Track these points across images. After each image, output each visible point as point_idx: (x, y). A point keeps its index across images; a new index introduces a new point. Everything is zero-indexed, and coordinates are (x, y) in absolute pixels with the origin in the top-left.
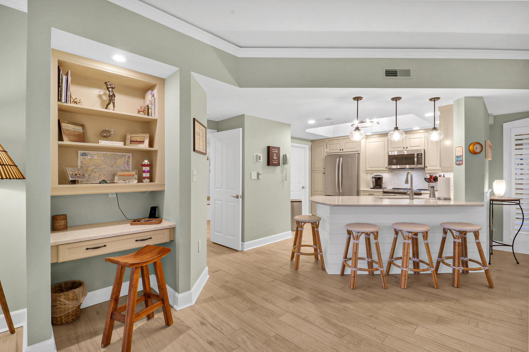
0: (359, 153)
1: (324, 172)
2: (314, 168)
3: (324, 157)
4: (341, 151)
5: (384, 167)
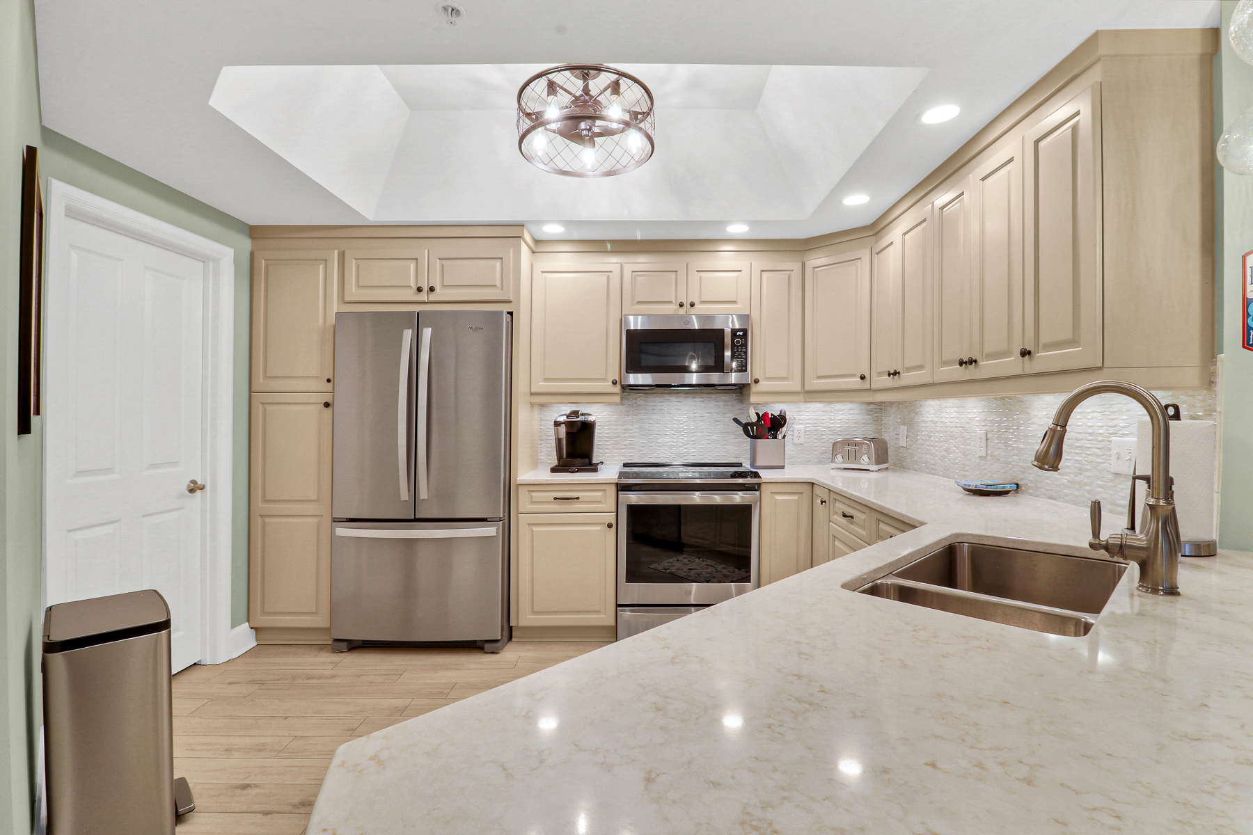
0: (511, 313)
1: (328, 398)
2: (266, 377)
3: (332, 320)
4: (423, 296)
5: (604, 380)
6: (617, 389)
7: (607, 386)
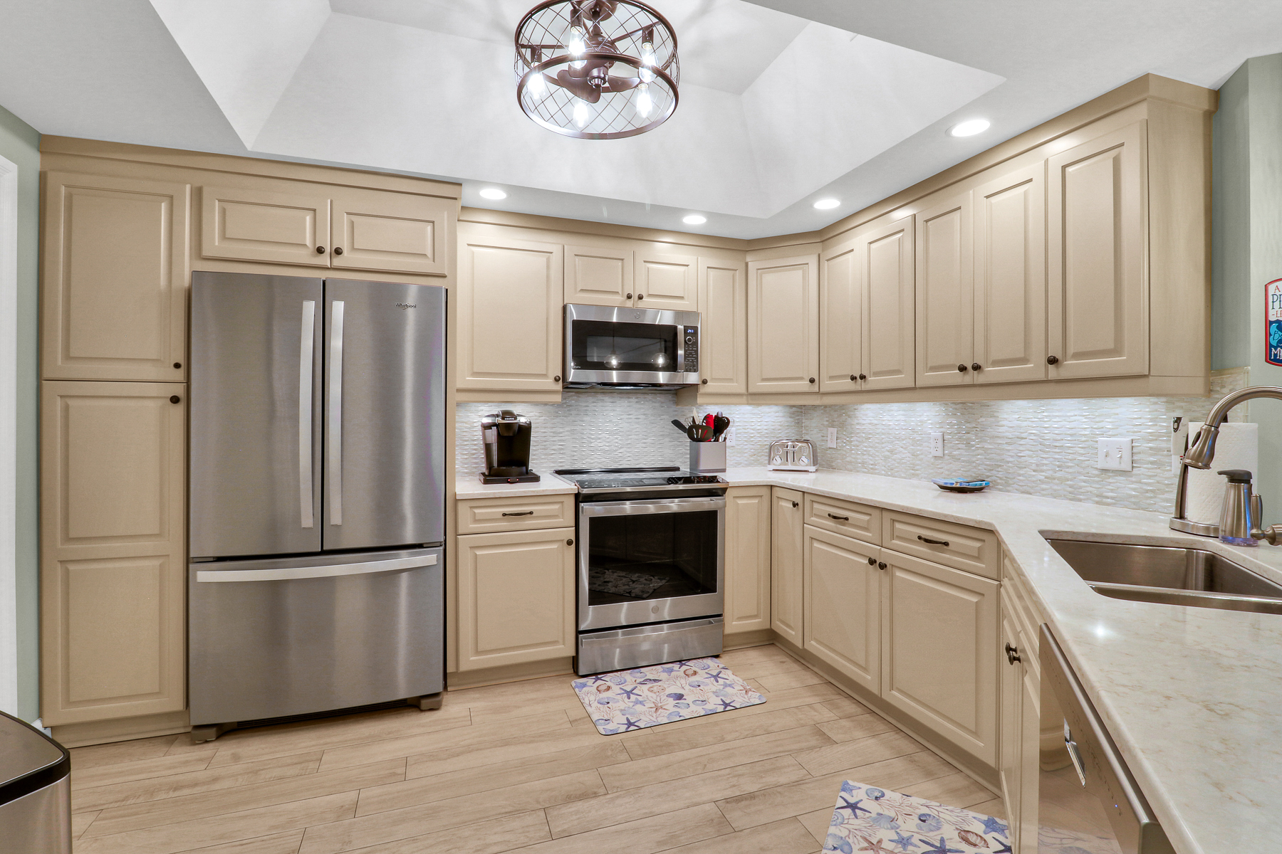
0: (446, 291)
2: (71, 359)
4: (325, 260)
5: (545, 376)
6: (559, 386)
7: (549, 384)
